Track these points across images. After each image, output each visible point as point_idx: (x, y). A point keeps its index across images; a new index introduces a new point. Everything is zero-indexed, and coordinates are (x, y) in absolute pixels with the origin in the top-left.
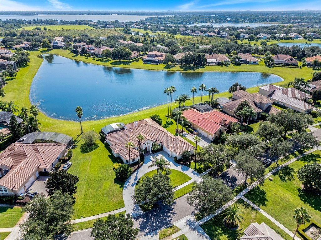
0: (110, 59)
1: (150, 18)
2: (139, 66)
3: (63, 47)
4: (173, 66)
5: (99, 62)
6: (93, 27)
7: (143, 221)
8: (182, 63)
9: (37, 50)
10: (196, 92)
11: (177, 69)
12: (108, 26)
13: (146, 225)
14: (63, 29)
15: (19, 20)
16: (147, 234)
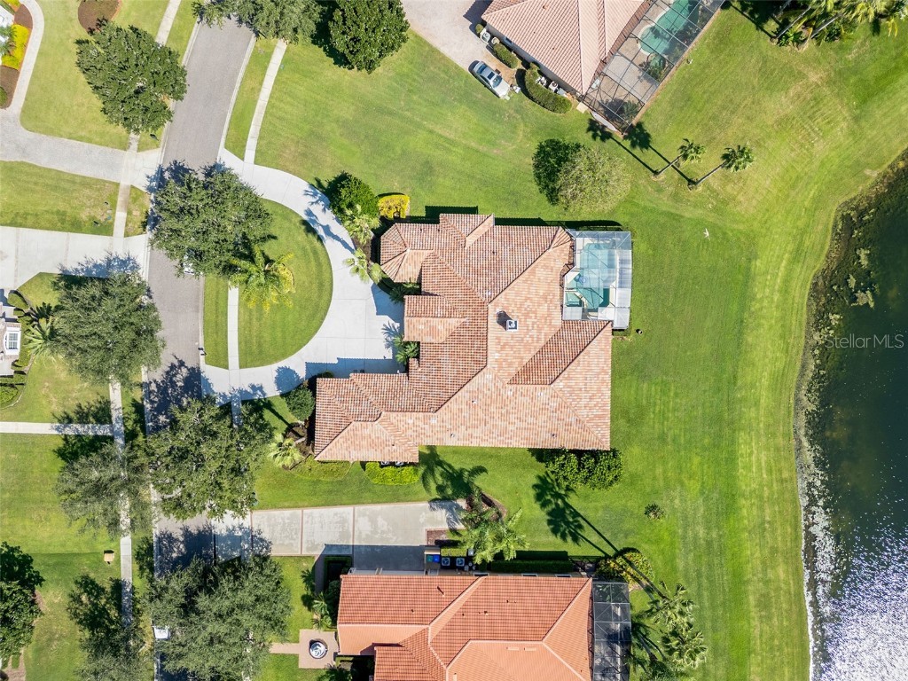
16: (161, 172)
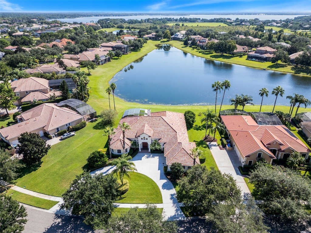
0: (213, 52)
1: (301, 17)
2: (238, 62)
3: (182, 39)
4: (283, 66)
5: (200, 54)
6: (228, 25)
7: (59, 223)
8: (297, 64)
9: (159, 40)
10: (267, 95)
11: (288, 69)
12: (243, 23)
13: (56, 230)
14: (198, 25)
15: (169, 18)
